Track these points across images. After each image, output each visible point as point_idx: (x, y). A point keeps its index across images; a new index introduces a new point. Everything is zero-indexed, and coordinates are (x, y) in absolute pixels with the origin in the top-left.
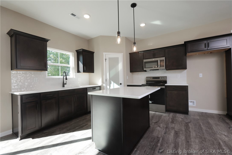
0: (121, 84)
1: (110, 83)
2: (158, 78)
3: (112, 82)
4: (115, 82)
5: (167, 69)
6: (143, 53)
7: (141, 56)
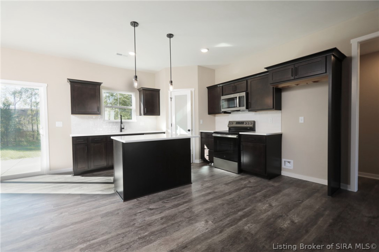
0: (189, 130)
1: (176, 129)
2: (242, 123)
3: (179, 127)
4: (181, 127)
5: (250, 109)
6: (222, 86)
7: (219, 90)
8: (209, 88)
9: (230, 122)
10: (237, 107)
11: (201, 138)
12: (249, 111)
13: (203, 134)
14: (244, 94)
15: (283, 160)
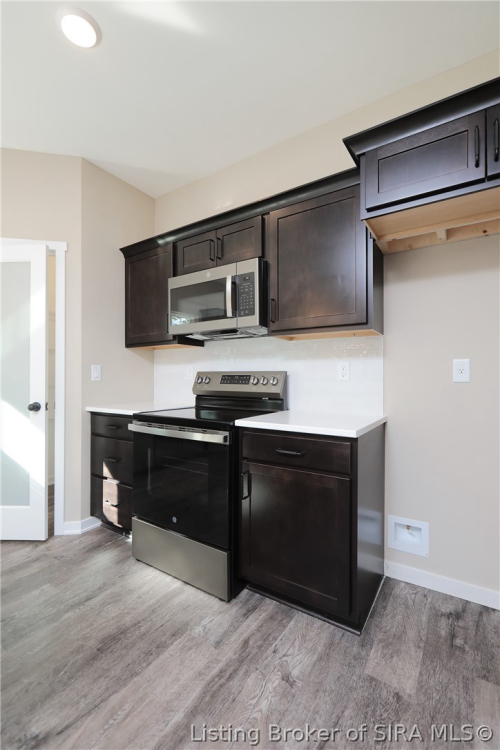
0: (36, 408)
2: (244, 378)
5: (273, 326)
6: (175, 244)
7: (164, 257)
8: (129, 252)
9: (200, 376)
10: (224, 316)
11: (94, 434)
12: (272, 333)
13: (101, 420)
14: (252, 266)
15: (391, 519)
